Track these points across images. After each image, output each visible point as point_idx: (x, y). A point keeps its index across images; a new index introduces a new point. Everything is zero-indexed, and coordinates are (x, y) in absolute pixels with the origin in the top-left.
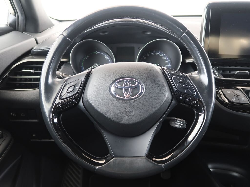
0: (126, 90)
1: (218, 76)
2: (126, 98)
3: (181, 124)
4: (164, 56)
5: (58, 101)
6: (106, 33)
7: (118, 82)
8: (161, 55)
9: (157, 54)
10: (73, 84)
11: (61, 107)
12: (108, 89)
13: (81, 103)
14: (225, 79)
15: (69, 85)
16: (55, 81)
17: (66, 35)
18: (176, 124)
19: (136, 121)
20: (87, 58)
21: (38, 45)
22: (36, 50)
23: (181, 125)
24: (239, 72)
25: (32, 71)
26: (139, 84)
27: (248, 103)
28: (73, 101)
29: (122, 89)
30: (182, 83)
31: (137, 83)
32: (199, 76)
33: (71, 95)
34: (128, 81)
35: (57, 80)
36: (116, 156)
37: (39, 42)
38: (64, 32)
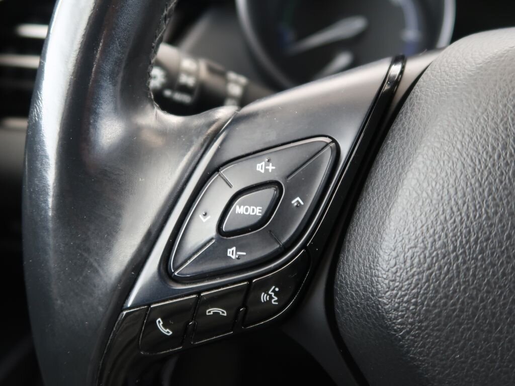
10: (271, 168)
11: (167, 332)
15: (235, 177)
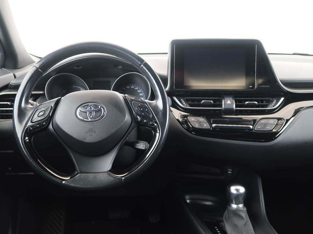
0: (90, 113)
1: (185, 106)
2: (90, 120)
3: (144, 145)
4: (139, 89)
5: (30, 124)
6: (80, 68)
7: (83, 107)
8: (136, 88)
9: (133, 87)
10: (44, 109)
11: (32, 129)
12: (74, 113)
13: (51, 126)
14: (191, 108)
15: (39, 111)
16: (27, 107)
17: (38, 66)
18: (139, 146)
19: (99, 140)
20: (64, 92)
21: (16, 79)
22: (13, 84)
23: (144, 147)
24: (204, 102)
25: (8, 103)
26: (102, 108)
27: (210, 128)
28: (44, 124)
29: (86, 112)
30: (140, 107)
31: (100, 107)
32: (156, 101)
33: (41, 119)
34: (91, 105)
35: (30, 106)
36: (81, 173)
37: (17, 76)
38: (36, 65)
